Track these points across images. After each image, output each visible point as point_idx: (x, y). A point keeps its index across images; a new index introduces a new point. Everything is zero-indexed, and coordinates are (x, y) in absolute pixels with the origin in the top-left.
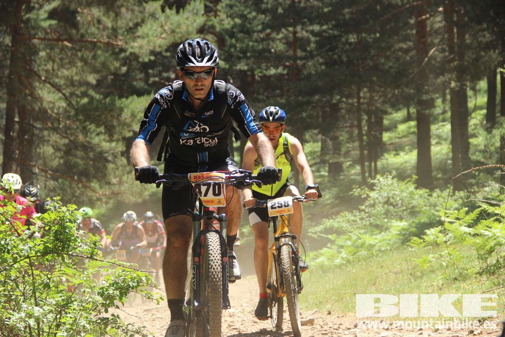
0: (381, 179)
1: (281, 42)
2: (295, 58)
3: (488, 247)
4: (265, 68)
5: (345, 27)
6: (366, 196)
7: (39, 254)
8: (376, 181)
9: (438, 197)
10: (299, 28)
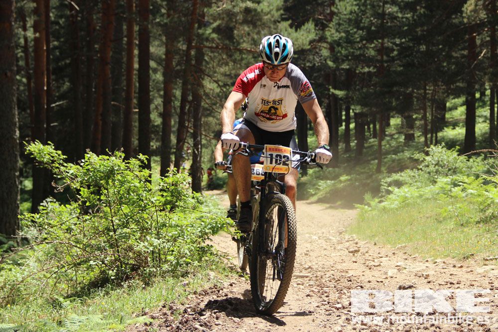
0: (434, 148)
1: (373, 50)
2: (382, 61)
3: (486, 204)
4: (361, 67)
5: (418, 40)
6: (422, 159)
7: (160, 204)
8: (430, 149)
9: (474, 161)
10: (386, 40)
